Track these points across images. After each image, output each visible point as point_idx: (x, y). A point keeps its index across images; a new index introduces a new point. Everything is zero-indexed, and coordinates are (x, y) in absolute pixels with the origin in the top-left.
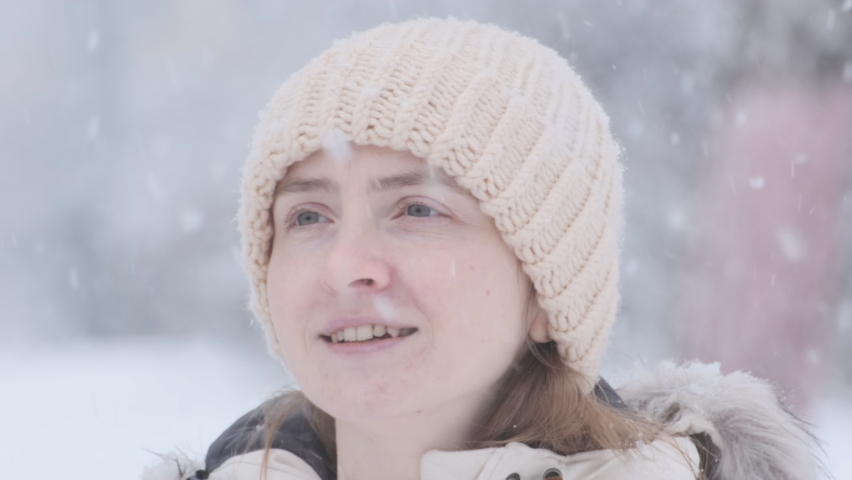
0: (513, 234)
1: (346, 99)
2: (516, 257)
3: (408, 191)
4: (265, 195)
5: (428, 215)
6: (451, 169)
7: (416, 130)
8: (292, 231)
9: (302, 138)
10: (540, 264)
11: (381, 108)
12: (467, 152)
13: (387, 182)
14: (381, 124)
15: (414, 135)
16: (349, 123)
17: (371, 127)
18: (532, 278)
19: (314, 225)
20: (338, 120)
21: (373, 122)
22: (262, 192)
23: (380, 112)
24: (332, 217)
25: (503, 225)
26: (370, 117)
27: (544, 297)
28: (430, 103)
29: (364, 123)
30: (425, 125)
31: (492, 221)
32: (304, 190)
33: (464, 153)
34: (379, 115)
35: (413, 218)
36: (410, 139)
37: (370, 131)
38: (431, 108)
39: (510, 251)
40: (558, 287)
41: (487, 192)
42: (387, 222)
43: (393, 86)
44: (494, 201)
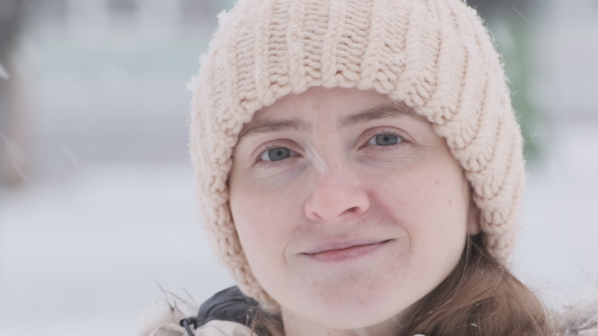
0: (464, 149)
1: (309, 48)
2: (462, 167)
3: (374, 123)
4: (233, 135)
5: (395, 143)
6: (412, 101)
7: (380, 70)
8: (258, 165)
9: (274, 86)
10: (484, 172)
11: (345, 54)
12: (425, 84)
13: (355, 118)
14: (348, 69)
15: (381, 76)
16: (318, 70)
17: (339, 72)
18: (473, 184)
19: (286, 161)
20: (308, 69)
21: (342, 68)
22: (230, 133)
23: (345, 57)
24: (299, 151)
25: (455, 143)
26: (337, 63)
27: (482, 198)
28: (386, 45)
29: (334, 69)
30: (387, 65)
31: (444, 140)
32: (273, 130)
33: (422, 86)
34: (345, 61)
35: (381, 147)
36: (377, 80)
37: (339, 75)
38: (387, 49)
39: (458, 163)
40: (496, 190)
41: (443, 117)
42: (355, 153)
43: (350, 33)
44: (450, 124)
